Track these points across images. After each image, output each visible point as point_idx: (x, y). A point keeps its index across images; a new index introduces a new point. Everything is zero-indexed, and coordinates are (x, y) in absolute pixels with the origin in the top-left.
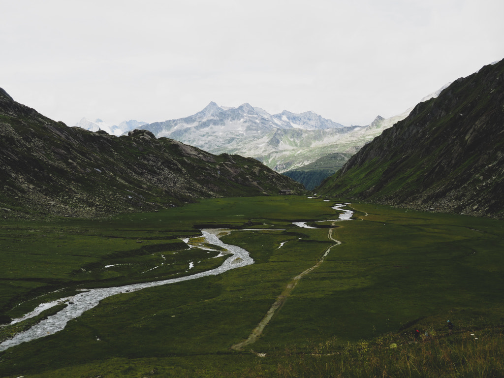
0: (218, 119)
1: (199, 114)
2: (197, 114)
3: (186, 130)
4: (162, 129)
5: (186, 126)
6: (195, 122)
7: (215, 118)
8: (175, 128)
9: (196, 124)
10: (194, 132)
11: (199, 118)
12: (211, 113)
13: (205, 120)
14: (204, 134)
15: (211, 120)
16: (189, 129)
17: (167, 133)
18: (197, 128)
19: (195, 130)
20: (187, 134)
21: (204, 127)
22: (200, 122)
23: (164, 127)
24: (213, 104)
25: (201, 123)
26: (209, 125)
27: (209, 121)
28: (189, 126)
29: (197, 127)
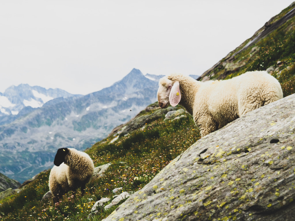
0: (143, 97)
1: (117, 86)
2: (115, 85)
3: (102, 113)
4: (70, 111)
5: (102, 107)
6: (113, 102)
7: (139, 96)
8: (88, 109)
9: (113, 104)
10: (111, 115)
11: (118, 95)
12: (133, 84)
13: (125, 99)
14: (125, 117)
15: (134, 99)
16: (106, 111)
17: (77, 116)
18: (115, 109)
19: (113, 112)
20: (102, 118)
21: (124, 109)
22: (119, 101)
23: (73, 108)
24: (136, 72)
25: (120, 103)
26: (130, 106)
27: (131, 100)
28: (105, 107)
29: (115, 107)
